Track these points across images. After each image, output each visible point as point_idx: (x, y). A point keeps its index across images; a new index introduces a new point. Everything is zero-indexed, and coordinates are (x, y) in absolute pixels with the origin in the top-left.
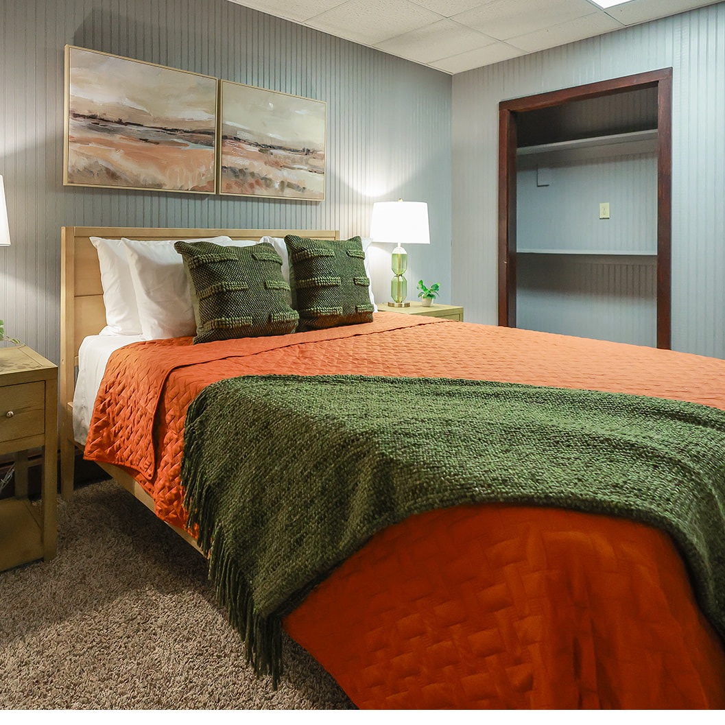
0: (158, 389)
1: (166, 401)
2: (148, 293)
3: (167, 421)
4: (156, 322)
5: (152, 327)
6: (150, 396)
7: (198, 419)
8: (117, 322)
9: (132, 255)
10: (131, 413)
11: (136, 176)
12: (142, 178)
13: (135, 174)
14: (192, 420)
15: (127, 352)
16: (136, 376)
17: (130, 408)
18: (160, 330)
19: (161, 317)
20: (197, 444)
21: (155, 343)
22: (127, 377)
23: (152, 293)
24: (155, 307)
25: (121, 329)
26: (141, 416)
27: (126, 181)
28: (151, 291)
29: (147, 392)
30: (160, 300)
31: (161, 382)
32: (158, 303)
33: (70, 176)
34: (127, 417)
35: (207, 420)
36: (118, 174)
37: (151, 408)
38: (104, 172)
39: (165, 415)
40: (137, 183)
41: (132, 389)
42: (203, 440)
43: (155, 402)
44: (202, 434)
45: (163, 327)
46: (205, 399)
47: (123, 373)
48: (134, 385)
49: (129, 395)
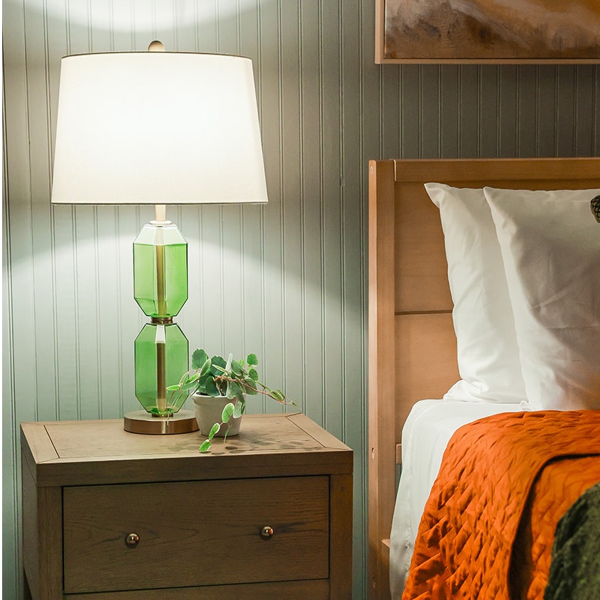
0: (521, 496)
1: (534, 519)
2: (536, 310)
3: (535, 557)
4: (551, 374)
5: (542, 385)
6: (509, 511)
7: (569, 543)
8: (479, 373)
9: (505, 225)
10: (481, 546)
11: (537, 31)
12: (551, 33)
13: (535, 26)
14: (560, 544)
15: (482, 429)
16: (490, 475)
17: (479, 536)
18: (559, 391)
19: (561, 362)
20: (566, 585)
21: (543, 416)
22: (476, 477)
23: (543, 311)
24: (549, 340)
25: (486, 388)
26: (496, 551)
27: (514, 46)
28: (542, 305)
29: (505, 503)
30: (562, 326)
31: (527, 481)
32: (557, 332)
33: (389, 41)
34: (474, 555)
35: (583, 543)
36: (495, 29)
37: (509, 538)
38: (463, 26)
39: (532, 546)
40: (539, 48)
41: (482, 500)
42: (576, 580)
43: (513, 523)
44: (574, 568)
45: (565, 385)
46: (585, 507)
47: (470, 468)
48: (486, 491)
49: (478, 510)
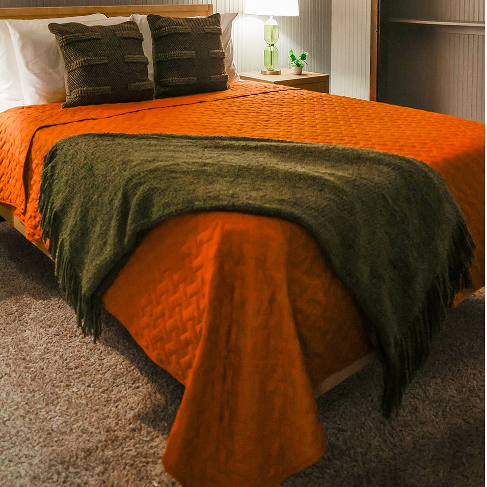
0: (27, 143)
1: (33, 153)
2: (27, 66)
3: (33, 168)
4: (34, 90)
5: (31, 95)
6: (22, 149)
7: (50, 165)
8: (4, 90)
9: (15, 34)
10: (10, 162)
14: (46, 165)
15: (8, 114)
16: (13, 134)
17: (9, 159)
18: (37, 97)
19: (38, 86)
20: (49, 182)
21: (31, 107)
22: (7, 135)
23: (30, 66)
24: (33, 78)
25: (7, 96)
26: (17, 165)
28: (29, 64)
29: (20, 146)
30: (37, 72)
31: (29, 138)
32: (35, 74)
34: (7, 166)
35: (56, 165)
37: (22, 161)
39: (32, 164)
41: (10, 144)
42: (53, 180)
43: (24, 155)
44: (52, 175)
45: (39, 95)
46: (56, 150)
47: (4, 131)
48: (12, 141)
49: (8, 148)
